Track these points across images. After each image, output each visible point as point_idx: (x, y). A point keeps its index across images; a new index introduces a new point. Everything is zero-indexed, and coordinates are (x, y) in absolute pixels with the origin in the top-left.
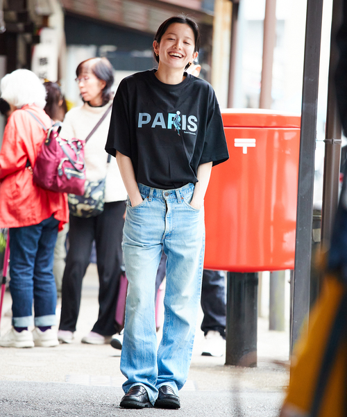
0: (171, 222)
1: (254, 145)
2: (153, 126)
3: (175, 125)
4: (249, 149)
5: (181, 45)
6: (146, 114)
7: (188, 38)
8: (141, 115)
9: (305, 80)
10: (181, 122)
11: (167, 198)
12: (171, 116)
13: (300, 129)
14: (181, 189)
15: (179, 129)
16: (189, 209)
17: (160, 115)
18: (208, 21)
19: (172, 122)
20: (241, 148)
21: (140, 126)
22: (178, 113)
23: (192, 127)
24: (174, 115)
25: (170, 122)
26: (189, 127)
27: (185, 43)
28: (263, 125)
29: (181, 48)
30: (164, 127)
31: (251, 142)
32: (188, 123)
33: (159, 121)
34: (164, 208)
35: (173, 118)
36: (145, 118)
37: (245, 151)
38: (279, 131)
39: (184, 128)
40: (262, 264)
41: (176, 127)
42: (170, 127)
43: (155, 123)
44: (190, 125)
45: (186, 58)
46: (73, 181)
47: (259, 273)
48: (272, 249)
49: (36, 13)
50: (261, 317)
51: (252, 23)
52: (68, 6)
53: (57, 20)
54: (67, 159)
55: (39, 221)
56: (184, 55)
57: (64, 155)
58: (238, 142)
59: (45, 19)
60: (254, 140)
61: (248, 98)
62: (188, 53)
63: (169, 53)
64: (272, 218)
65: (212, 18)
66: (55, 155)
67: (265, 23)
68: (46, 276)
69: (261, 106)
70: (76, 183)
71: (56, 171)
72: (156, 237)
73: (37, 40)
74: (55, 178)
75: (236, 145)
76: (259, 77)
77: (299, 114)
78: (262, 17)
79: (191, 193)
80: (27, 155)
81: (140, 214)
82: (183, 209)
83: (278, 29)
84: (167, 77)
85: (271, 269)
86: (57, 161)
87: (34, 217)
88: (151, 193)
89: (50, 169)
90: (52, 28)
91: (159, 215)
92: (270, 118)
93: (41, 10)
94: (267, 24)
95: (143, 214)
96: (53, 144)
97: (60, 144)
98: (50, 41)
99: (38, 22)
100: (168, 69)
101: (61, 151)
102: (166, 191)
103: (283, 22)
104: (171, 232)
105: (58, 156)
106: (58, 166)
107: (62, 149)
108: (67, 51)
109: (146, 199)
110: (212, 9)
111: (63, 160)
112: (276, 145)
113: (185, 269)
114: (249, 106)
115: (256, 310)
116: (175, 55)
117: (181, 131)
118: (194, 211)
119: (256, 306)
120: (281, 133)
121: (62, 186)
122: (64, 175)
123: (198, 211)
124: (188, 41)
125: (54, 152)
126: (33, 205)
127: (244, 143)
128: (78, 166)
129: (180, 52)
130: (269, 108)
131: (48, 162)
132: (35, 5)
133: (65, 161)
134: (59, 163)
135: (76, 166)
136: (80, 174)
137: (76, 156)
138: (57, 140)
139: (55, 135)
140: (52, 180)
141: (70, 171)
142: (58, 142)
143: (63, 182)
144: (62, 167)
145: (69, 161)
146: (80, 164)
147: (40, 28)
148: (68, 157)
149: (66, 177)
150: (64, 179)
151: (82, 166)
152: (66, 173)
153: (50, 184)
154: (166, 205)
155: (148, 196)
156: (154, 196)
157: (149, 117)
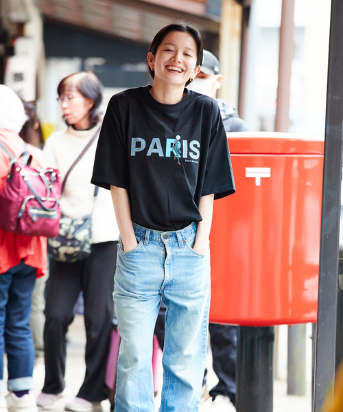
0: (171, 269)
1: (268, 175)
2: (149, 154)
3: (174, 152)
4: (263, 179)
5: (180, 57)
6: (139, 139)
7: (189, 49)
8: (134, 141)
9: (329, 97)
10: (181, 149)
11: (166, 241)
12: (169, 141)
13: (323, 156)
14: (182, 230)
15: (180, 156)
16: (192, 255)
17: (156, 141)
18: (213, 29)
19: (171, 149)
20: (253, 179)
21: (133, 154)
22: (178, 137)
23: (195, 154)
24: (173, 141)
25: (169, 149)
26: (191, 154)
27: (186, 54)
28: (279, 152)
29: (181, 61)
30: (161, 155)
31: (265, 172)
33: (155, 148)
34: (163, 253)
35: (172, 144)
36: (138, 145)
37: (258, 183)
38: (298, 158)
39: (185, 156)
40: (278, 316)
41: (176, 154)
42: (168, 155)
43: (151, 151)
44: (192, 151)
45: (187, 73)
46: (41, 223)
47: (276, 327)
48: (290, 299)
50: (277, 379)
51: (266, 30)
52: (48, 11)
53: (34, 28)
54: (32, 197)
56: (184, 69)
57: (29, 191)
58: (250, 172)
59: (21, 27)
60: (268, 170)
61: (262, 120)
62: (189, 67)
63: (166, 67)
64: (290, 262)
65: (218, 25)
66: (17, 193)
67: (282, 30)
68: (20, 332)
69: (276, 129)
70: (46, 224)
72: (153, 287)
73: (11, 52)
74: (18, 220)
75: (248, 175)
76: (274, 95)
77: (323, 139)
78: (278, 23)
81: (135, 260)
82: (185, 254)
83: (297, 38)
84: (164, 95)
85: (289, 322)
86: (20, 200)
89: (12, 209)
90: (29, 38)
91: (157, 261)
92: (287, 143)
93: (16, 16)
94: (283, 31)
95: (138, 260)
96: (15, 179)
97: (25, 179)
98: (26, 54)
99: (12, 30)
100: (166, 85)
101: (26, 187)
102: (165, 233)
103: (302, 29)
104: (172, 281)
105: (21, 194)
106: (21, 206)
107: (27, 185)
108: (47, 64)
110: (219, 14)
111: (27, 198)
112: (295, 174)
113: (188, 323)
114: (262, 129)
115: (272, 371)
116: (174, 69)
117: (182, 159)
119: (272, 366)
120: (301, 161)
121: (27, 229)
122: (28, 216)
123: (202, 257)
124: (190, 53)
125: (17, 189)
127: (257, 173)
128: (46, 205)
129: (180, 65)
130: (287, 131)
131: (10, 202)
132: (9, 10)
133: (30, 200)
134: (22, 202)
135: (44, 204)
136: (51, 213)
137: (46, 191)
138: (22, 173)
139: (18, 169)
140: (15, 223)
141: (36, 211)
142: (23, 177)
143: (28, 225)
144: (26, 207)
145: (36, 199)
146: (51, 201)
147: (15, 37)
148: (34, 194)
149: (31, 218)
150: (29, 222)
151: (52, 204)
152: (30, 214)
153: (13, 228)
154: (165, 249)
155: (143, 238)
156: (151, 239)
157: (143, 143)
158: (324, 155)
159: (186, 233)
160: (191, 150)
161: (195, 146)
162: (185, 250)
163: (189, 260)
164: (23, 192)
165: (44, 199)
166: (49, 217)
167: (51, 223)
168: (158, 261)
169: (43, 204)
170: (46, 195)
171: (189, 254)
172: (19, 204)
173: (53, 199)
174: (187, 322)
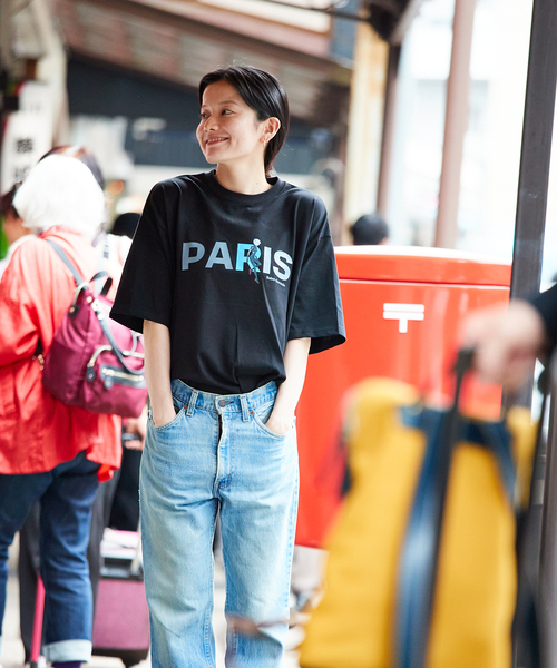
0: (229, 457)
1: (420, 317)
2: (209, 265)
3: (250, 263)
4: (411, 323)
6: (195, 245)
8: (186, 247)
9: (521, 195)
11: (222, 411)
12: (242, 247)
13: (508, 289)
14: (250, 394)
15: (258, 270)
16: (262, 434)
17: (221, 246)
18: (341, 79)
19: (245, 259)
20: (395, 322)
21: (185, 267)
22: (257, 242)
23: (282, 271)
24: (248, 247)
25: (241, 260)
26: (276, 270)
28: (438, 279)
30: (228, 266)
31: (416, 312)
32: (273, 263)
33: (220, 255)
34: (216, 429)
35: (246, 251)
36: (193, 252)
37: (403, 328)
38: (469, 291)
39: (266, 270)
41: (252, 267)
42: (239, 267)
43: (213, 260)
44: (277, 266)
46: (117, 392)
49: (13, 54)
51: (425, 84)
52: (76, 41)
53: (53, 68)
54: (108, 348)
55: (49, 466)
57: (103, 337)
58: (391, 311)
59: (30, 67)
60: (421, 308)
61: (416, 227)
65: (350, 72)
66: (84, 339)
67: (450, 85)
69: (437, 243)
70: (125, 396)
71: (85, 369)
72: (202, 483)
73: (13, 104)
74: (80, 384)
75: (386, 316)
76: (434, 187)
77: (508, 261)
78: (444, 73)
79: (270, 403)
80: (38, 331)
81: (170, 441)
82: (252, 434)
83: (474, 98)
86: (87, 350)
87: (40, 458)
88: (194, 400)
89: (73, 366)
90: (45, 83)
92: (452, 266)
93: (24, 47)
94: (453, 87)
95: (175, 441)
96: (82, 315)
97: (100, 317)
98: (38, 108)
99: (17, 71)
101: (99, 330)
102: (222, 397)
103: (484, 85)
104: (229, 476)
105: (90, 341)
106: (88, 361)
107: (101, 327)
108: (71, 128)
109: (182, 411)
110: (351, 55)
111: (100, 349)
113: (257, 547)
114: (416, 243)
117: (261, 275)
118: (272, 439)
120: (473, 296)
121: (93, 401)
122: (98, 379)
123: (280, 439)
125: (83, 333)
126: (40, 434)
127: (402, 313)
128: (128, 363)
130: (452, 248)
131: (70, 352)
132: (12, 38)
133: (104, 352)
134: (90, 355)
135: (126, 362)
136: (135, 378)
137: (131, 339)
138: (94, 307)
139: (89, 300)
140: (75, 388)
141: (111, 373)
142: (96, 313)
143: (96, 393)
144: (96, 363)
145: (113, 352)
146: (137, 359)
147: (21, 82)
148: (111, 344)
149: (102, 383)
150: (98, 388)
151: (140, 363)
152: (102, 377)
153: (70, 396)
154: (221, 423)
155: (186, 405)
156: (198, 406)
157: (201, 249)
158: (511, 287)
159: (257, 398)
160: (277, 264)
161: (283, 259)
162: (251, 426)
163: (258, 443)
164: (93, 338)
165: (126, 353)
166: (131, 385)
167: (132, 394)
168: (207, 443)
169: (124, 361)
170: (129, 346)
171: (257, 434)
172: (85, 358)
173: (141, 356)
174: (255, 545)
